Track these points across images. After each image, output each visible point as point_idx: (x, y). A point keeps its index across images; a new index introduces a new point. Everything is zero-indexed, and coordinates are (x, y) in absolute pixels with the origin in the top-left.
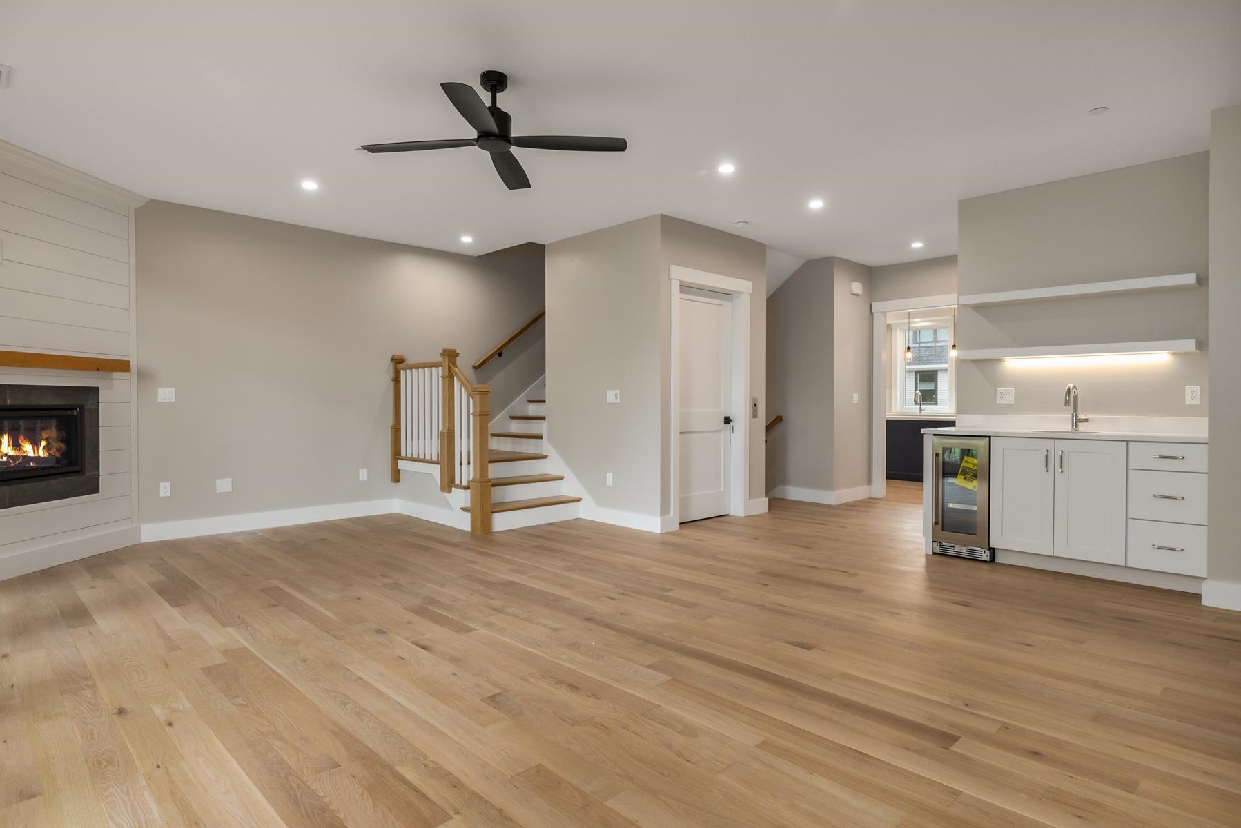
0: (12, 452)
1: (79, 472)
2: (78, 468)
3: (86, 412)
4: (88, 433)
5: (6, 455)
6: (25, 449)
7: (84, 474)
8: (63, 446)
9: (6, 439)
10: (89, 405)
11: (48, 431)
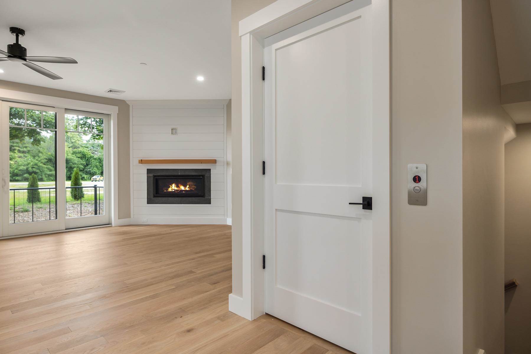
0: (176, 189)
2: (203, 195)
3: (205, 177)
4: (206, 183)
5: (174, 189)
6: (181, 188)
7: (205, 197)
8: (195, 187)
9: (174, 185)
10: (207, 175)
11: (190, 183)
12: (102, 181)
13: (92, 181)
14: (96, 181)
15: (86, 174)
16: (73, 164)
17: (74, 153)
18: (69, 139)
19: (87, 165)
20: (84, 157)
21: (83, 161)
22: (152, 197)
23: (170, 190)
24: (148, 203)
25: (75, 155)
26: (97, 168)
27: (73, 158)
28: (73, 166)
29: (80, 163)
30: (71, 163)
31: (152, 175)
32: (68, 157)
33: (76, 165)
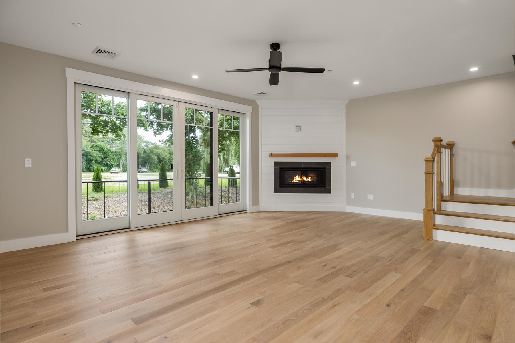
0: (300, 179)
1: (324, 186)
2: (323, 185)
3: (326, 169)
4: (327, 175)
5: (298, 180)
6: (304, 179)
7: (325, 187)
8: (316, 178)
9: (297, 176)
10: (328, 167)
11: (312, 174)
12: (120, 173)
13: (111, 173)
14: (114, 173)
15: (104, 167)
16: (92, 157)
17: (92, 147)
18: (87, 133)
19: (105, 158)
20: (101, 151)
21: (101, 154)
22: (279, 187)
23: (294, 180)
24: (274, 192)
25: (94, 149)
26: (114, 161)
27: (91, 151)
28: (92, 159)
29: (98, 156)
30: (90, 156)
31: (278, 167)
32: (87, 150)
33: (94, 158)
